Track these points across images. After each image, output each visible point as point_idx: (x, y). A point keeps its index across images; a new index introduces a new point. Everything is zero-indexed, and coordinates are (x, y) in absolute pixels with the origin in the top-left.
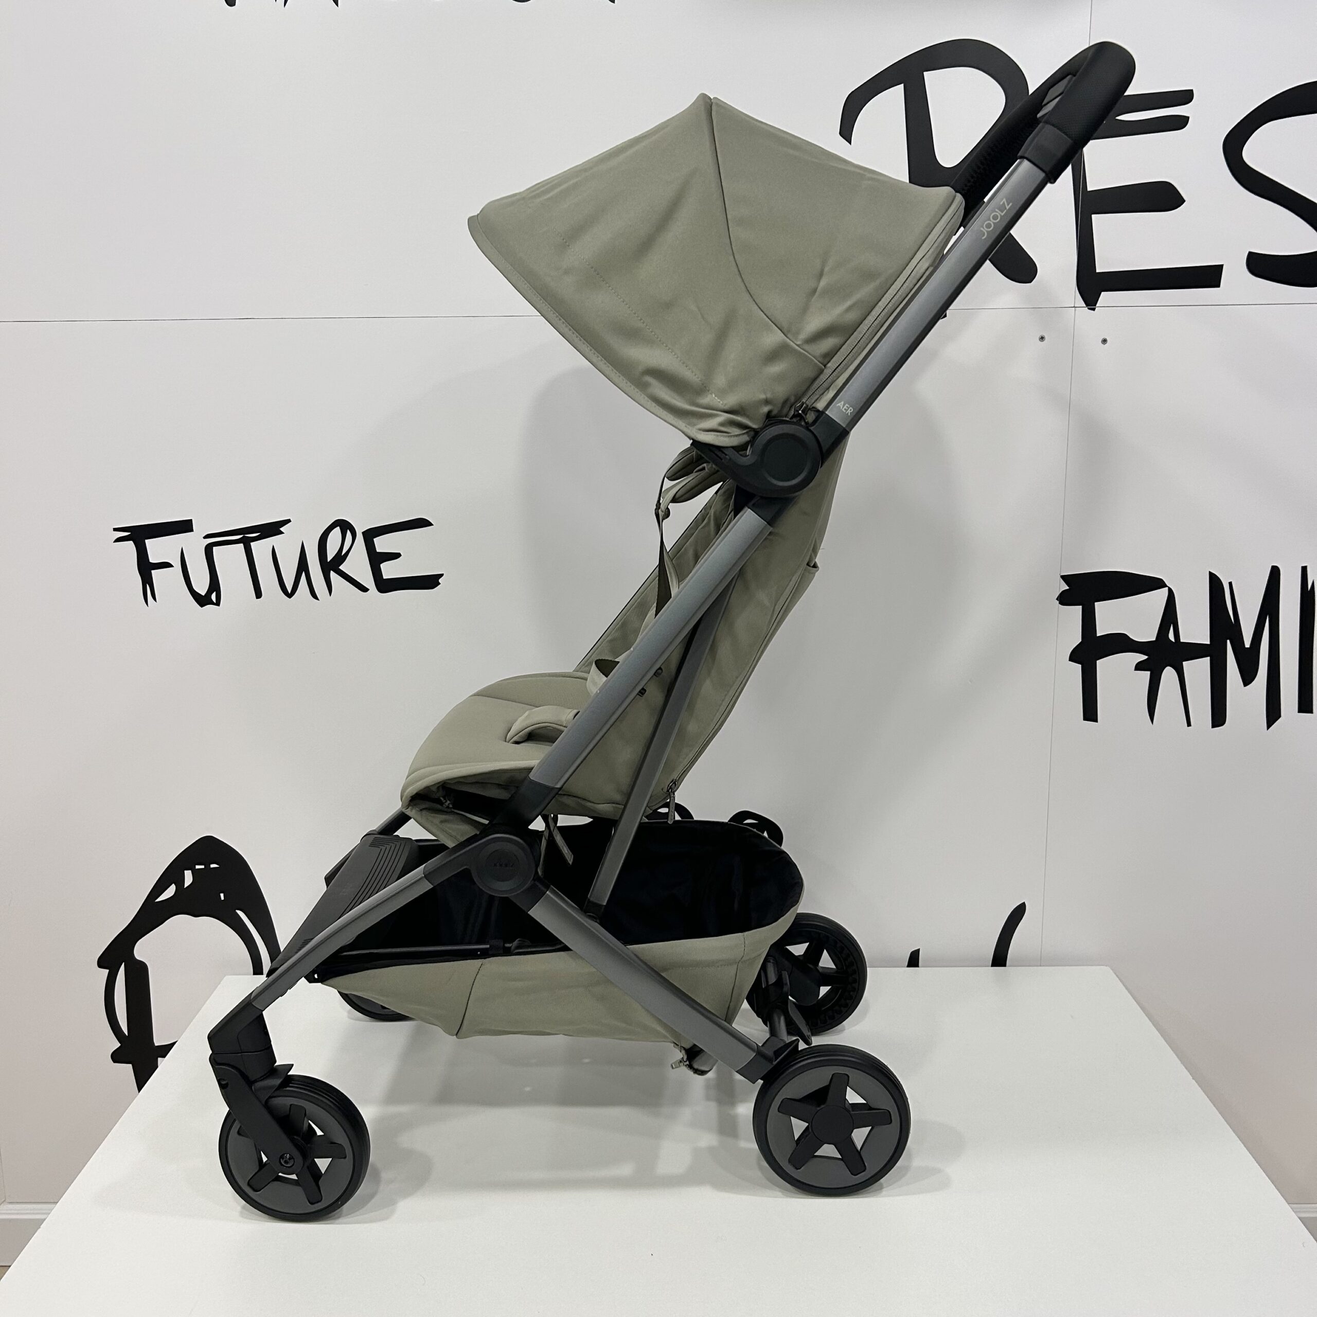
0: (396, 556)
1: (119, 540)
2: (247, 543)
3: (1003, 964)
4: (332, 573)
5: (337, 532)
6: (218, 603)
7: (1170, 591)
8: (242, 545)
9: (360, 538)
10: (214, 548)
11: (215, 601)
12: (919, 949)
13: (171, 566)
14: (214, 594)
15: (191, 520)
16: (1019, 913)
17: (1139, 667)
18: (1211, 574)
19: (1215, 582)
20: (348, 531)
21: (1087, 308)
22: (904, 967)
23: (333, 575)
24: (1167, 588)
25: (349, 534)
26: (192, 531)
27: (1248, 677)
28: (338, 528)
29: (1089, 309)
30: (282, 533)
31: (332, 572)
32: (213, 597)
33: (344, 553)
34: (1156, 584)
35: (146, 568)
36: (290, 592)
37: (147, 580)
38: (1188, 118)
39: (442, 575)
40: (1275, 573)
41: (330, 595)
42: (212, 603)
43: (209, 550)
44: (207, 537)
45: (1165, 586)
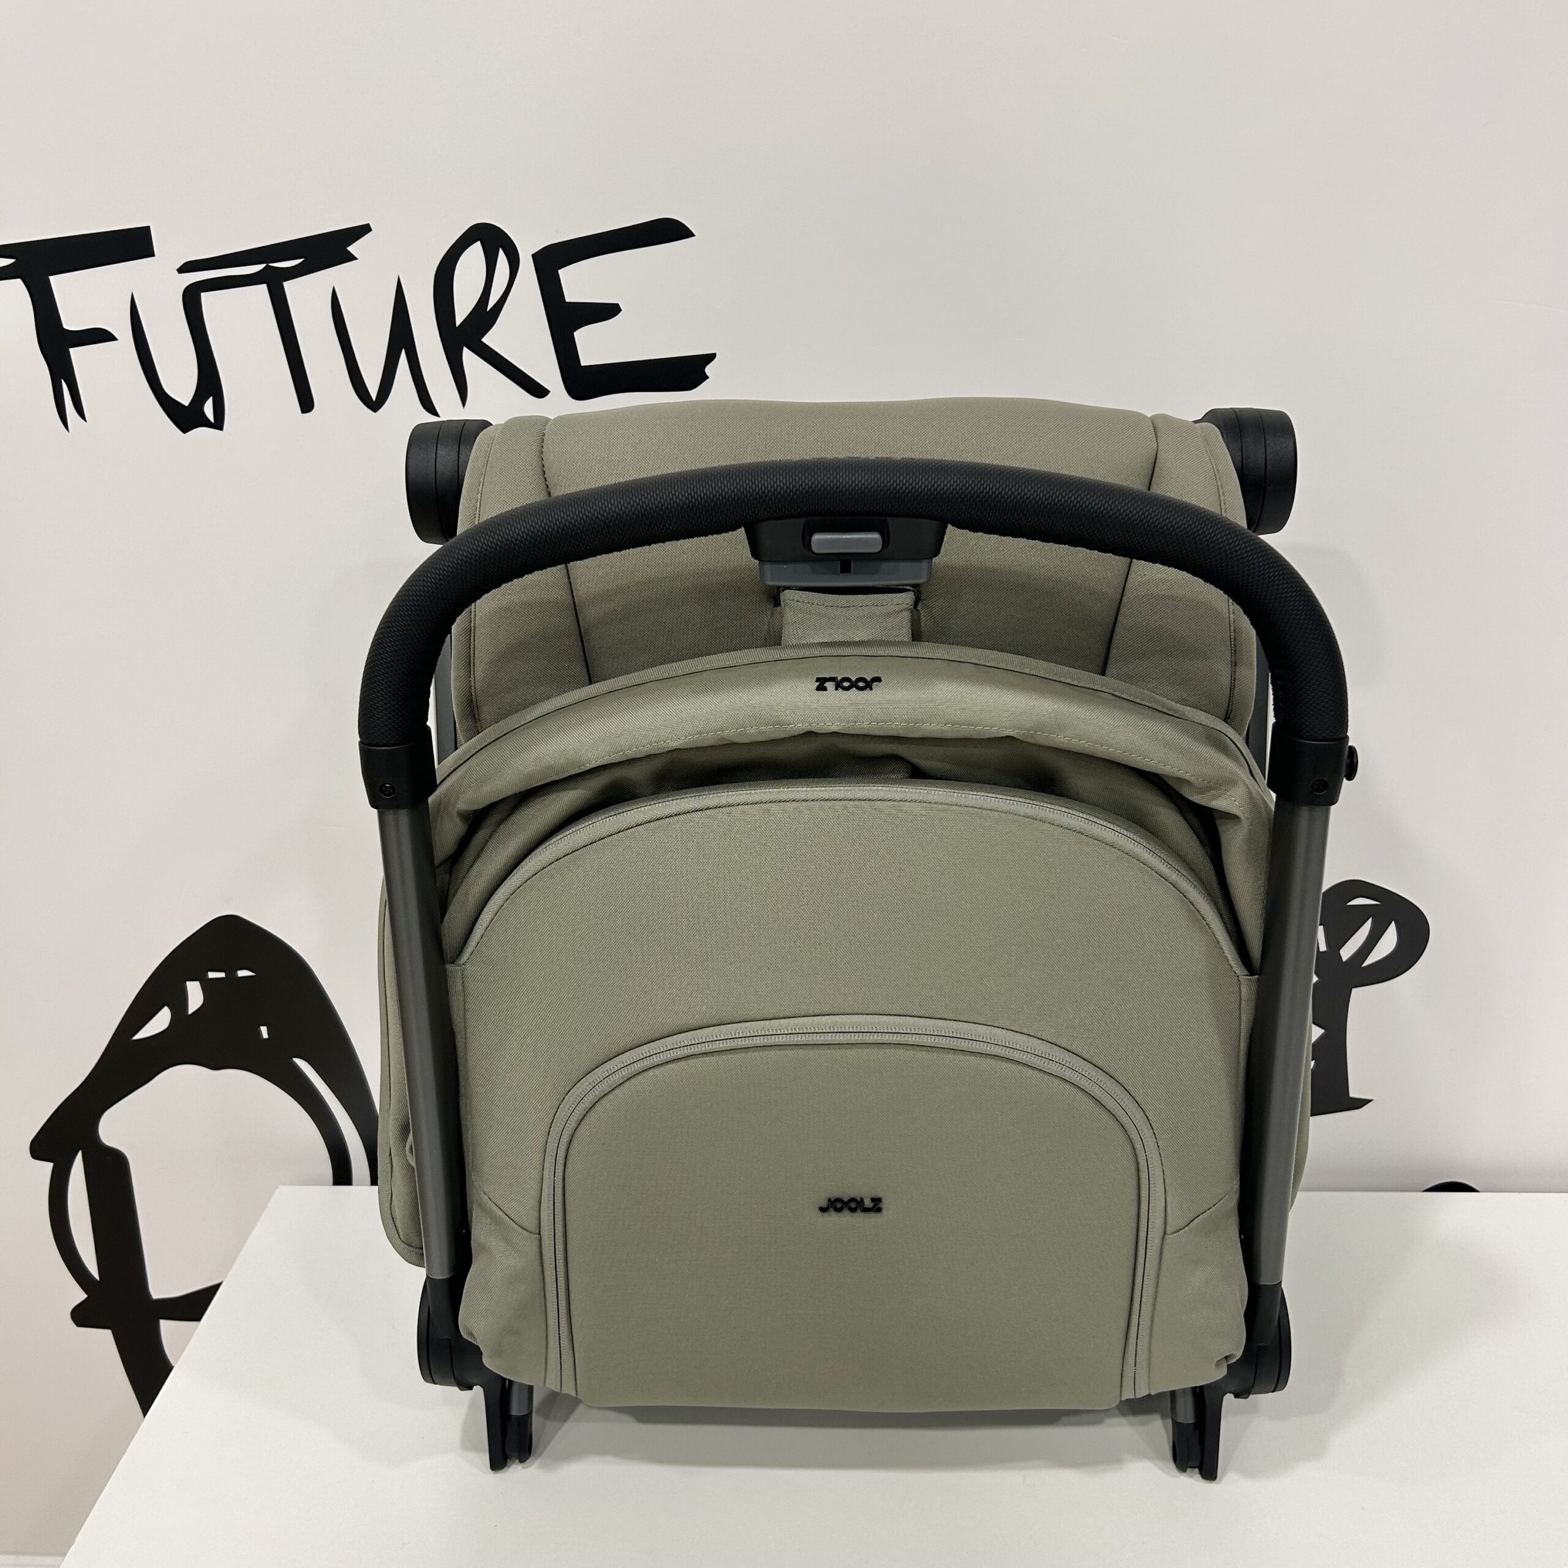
0: (609, 311)
2: (274, 282)
4: (466, 352)
5: (474, 256)
6: (218, 424)
8: (264, 287)
9: (527, 268)
10: (204, 296)
11: (211, 418)
13: (112, 338)
14: (210, 400)
15: (148, 228)
20: (501, 251)
23: (469, 357)
25: (502, 260)
26: (153, 255)
28: (479, 243)
30: (352, 258)
31: (465, 350)
32: (208, 409)
33: (490, 305)
35: (56, 342)
36: (374, 396)
37: (61, 372)
39: (711, 357)
41: (464, 404)
42: (206, 423)
43: (191, 300)
44: (187, 268)
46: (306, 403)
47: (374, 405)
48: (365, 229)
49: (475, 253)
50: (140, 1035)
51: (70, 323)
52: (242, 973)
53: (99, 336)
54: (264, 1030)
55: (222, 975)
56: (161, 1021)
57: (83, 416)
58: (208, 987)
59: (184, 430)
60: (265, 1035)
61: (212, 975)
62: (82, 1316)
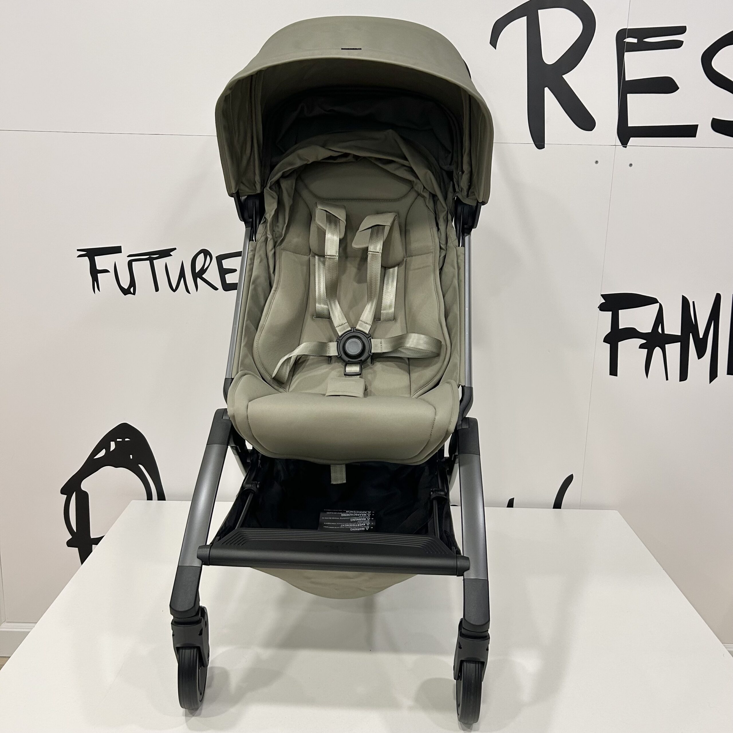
0: (233, 271)
1: (80, 256)
2: (151, 260)
3: (560, 507)
4: (198, 279)
5: (202, 256)
6: (134, 294)
7: (660, 305)
8: (148, 261)
9: (214, 260)
10: (133, 263)
11: (132, 292)
12: (514, 498)
13: (109, 272)
14: (132, 288)
15: (121, 246)
16: (569, 480)
17: (642, 346)
18: (683, 297)
19: (685, 302)
21: (622, 146)
22: (505, 507)
24: (659, 303)
25: (208, 258)
26: (121, 252)
27: (700, 354)
28: (203, 254)
29: (623, 147)
30: (171, 255)
31: (198, 278)
32: (132, 290)
33: (205, 268)
34: (652, 301)
35: (94, 272)
36: (174, 288)
37: (95, 279)
38: (683, 42)
40: (718, 297)
42: (131, 293)
43: (130, 264)
44: (129, 256)
45: (658, 302)
46: (157, 289)
47: (174, 291)
48: (175, 249)
49: (202, 255)
50: (96, 457)
51: (99, 268)
52: (126, 440)
53: (106, 271)
54: (131, 456)
55: (121, 440)
56: (102, 453)
57: (99, 290)
58: (117, 443)
59: (125, 295)
60: (131, 458)
61: (118, 440)
62: (70, 544)
